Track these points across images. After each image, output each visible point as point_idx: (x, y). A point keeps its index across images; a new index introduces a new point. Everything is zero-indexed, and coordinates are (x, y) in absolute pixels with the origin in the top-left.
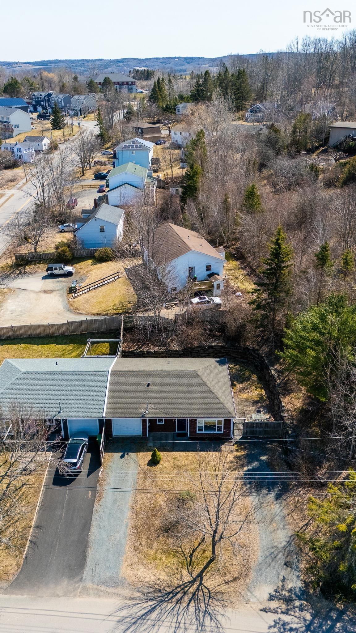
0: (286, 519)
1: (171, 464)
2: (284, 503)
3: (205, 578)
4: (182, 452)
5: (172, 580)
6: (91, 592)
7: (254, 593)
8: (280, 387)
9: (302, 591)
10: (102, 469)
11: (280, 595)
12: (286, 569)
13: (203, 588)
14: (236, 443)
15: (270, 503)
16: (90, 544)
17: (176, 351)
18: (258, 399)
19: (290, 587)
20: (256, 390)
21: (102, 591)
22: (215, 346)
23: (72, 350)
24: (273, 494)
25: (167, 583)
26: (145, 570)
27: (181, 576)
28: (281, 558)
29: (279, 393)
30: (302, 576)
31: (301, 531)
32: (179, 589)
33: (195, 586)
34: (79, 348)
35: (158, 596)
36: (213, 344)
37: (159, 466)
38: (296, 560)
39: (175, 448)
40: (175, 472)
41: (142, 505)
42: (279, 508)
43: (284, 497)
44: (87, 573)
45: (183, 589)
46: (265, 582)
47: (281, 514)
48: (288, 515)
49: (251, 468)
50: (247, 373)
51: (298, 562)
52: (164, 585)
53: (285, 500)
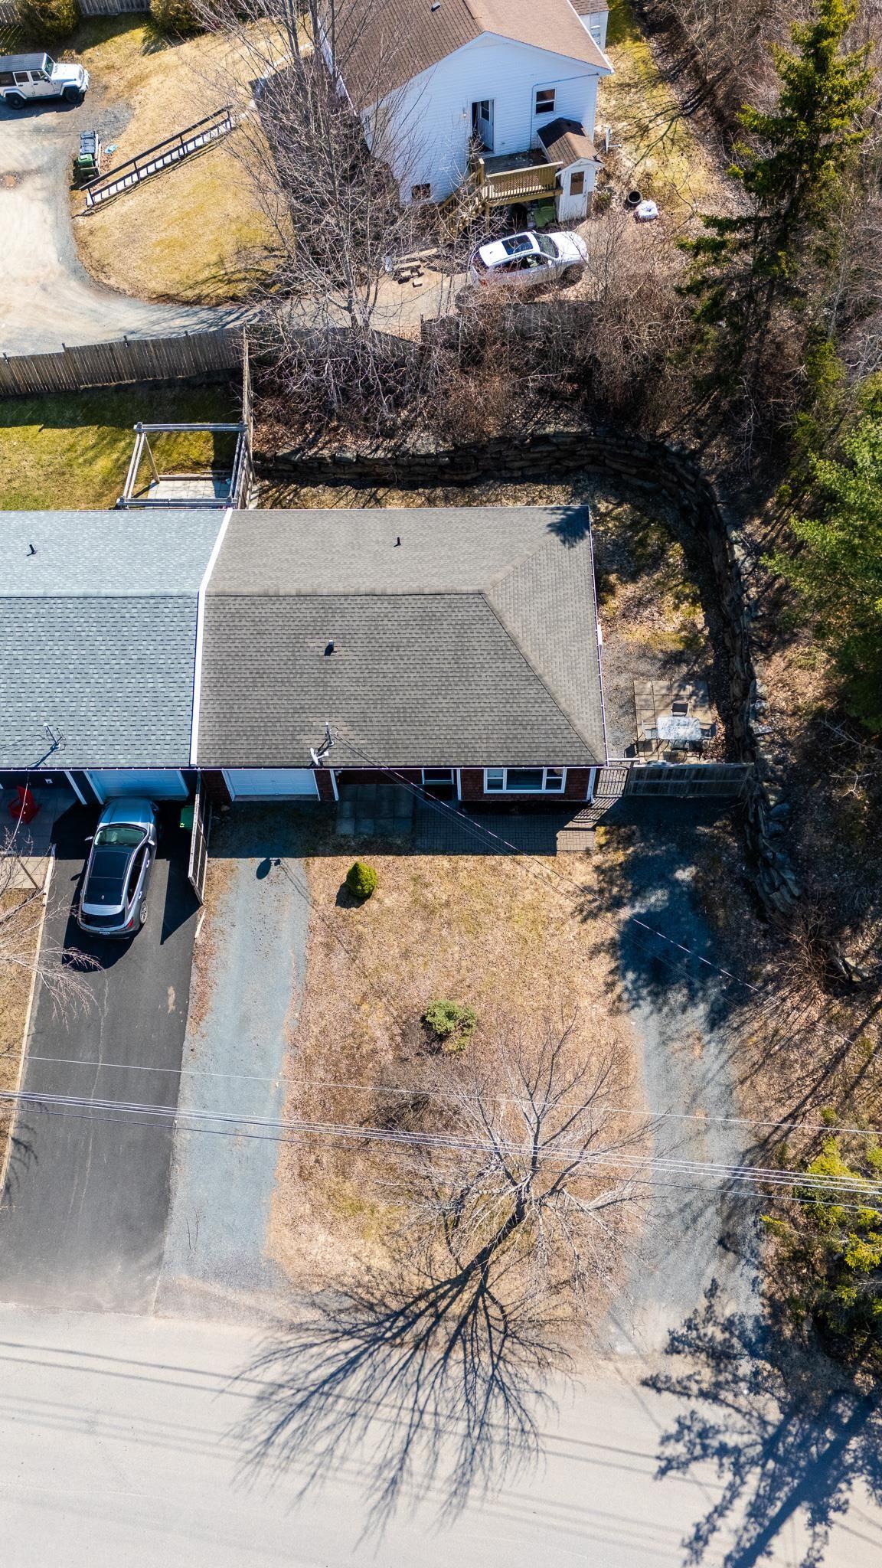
0: (735, 1094)
1: (406, 899)
2: (735, 1041)
3: (494, 1271)
4: (440, 857)
5: (405, 1273)
6: (187, 1299)
7: (627, 1327)
8: (756, 619)
9: (760, 1328)
10: (202, 915)
11: (699, 1337)
12: (722, 1257)
13: (488, 1303)
14: (600, 822)
15: (691, 1040)
16: (180, 1155)
17: (428, 455)
18: (681, 647)
19: (728, 1313)
20: (676, 608)
21: (218, 1299)
22: (556, 434)
23: (93, 447)
24: (702, 1010)
25: (391, 1284)
26: (330, 1239)
27: (430, 1261)
28: (711, 1221)
29: (752, 643)
30: (767, 1280)
31: (775, 1137)
32: (422, 1305)
33: (467, 1296)
34: (116, 441)
35: (365, 1323)
36: (550, 429)
37: (371, 905)
38: (753, 1232)
39: (418, 843)
40: (418, 926)
41: (321, 1038)
42: (717, 1057)
43: (734, 1020)
44: (172, 1241)
45: (433, 1304)
46: (660, 1297)
47: (721, 1078)
48: (742, 1082)
49: (643, 911)
50: (654, 538)
51: (758, 1236)
52: (381, 1287)
53: (736, 1029)
